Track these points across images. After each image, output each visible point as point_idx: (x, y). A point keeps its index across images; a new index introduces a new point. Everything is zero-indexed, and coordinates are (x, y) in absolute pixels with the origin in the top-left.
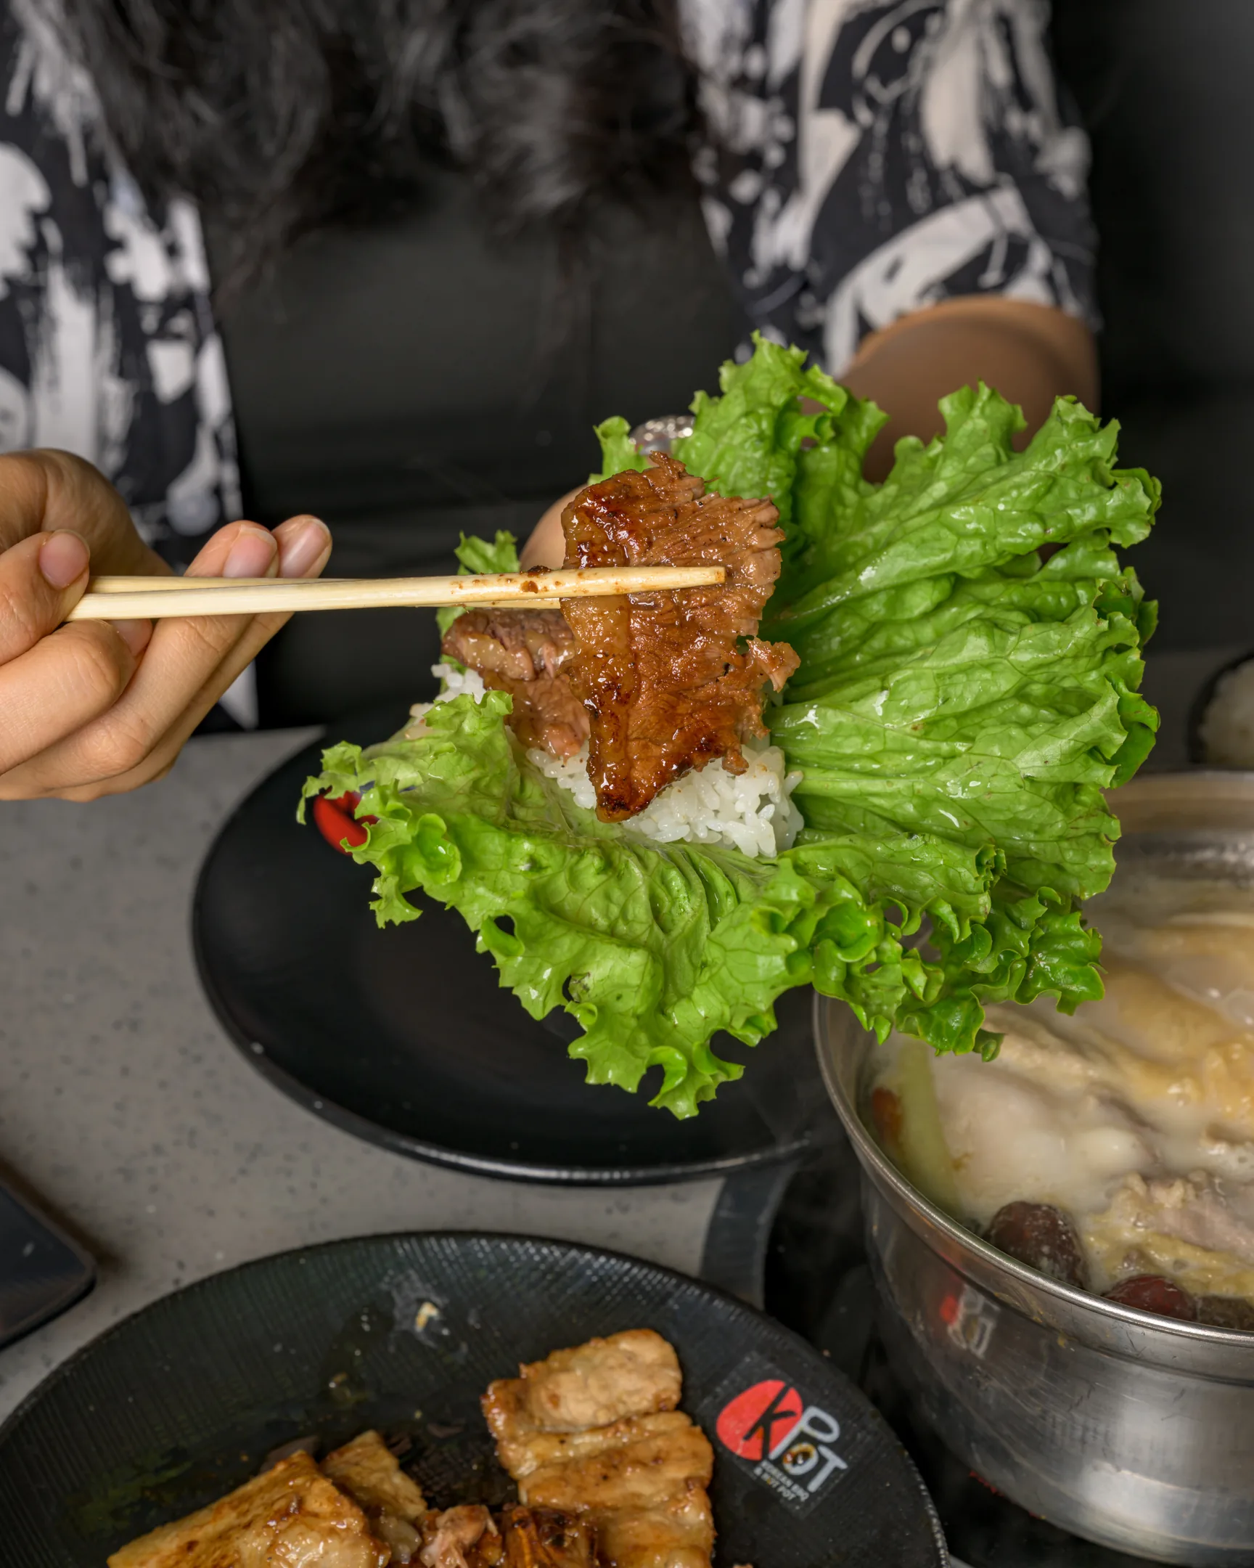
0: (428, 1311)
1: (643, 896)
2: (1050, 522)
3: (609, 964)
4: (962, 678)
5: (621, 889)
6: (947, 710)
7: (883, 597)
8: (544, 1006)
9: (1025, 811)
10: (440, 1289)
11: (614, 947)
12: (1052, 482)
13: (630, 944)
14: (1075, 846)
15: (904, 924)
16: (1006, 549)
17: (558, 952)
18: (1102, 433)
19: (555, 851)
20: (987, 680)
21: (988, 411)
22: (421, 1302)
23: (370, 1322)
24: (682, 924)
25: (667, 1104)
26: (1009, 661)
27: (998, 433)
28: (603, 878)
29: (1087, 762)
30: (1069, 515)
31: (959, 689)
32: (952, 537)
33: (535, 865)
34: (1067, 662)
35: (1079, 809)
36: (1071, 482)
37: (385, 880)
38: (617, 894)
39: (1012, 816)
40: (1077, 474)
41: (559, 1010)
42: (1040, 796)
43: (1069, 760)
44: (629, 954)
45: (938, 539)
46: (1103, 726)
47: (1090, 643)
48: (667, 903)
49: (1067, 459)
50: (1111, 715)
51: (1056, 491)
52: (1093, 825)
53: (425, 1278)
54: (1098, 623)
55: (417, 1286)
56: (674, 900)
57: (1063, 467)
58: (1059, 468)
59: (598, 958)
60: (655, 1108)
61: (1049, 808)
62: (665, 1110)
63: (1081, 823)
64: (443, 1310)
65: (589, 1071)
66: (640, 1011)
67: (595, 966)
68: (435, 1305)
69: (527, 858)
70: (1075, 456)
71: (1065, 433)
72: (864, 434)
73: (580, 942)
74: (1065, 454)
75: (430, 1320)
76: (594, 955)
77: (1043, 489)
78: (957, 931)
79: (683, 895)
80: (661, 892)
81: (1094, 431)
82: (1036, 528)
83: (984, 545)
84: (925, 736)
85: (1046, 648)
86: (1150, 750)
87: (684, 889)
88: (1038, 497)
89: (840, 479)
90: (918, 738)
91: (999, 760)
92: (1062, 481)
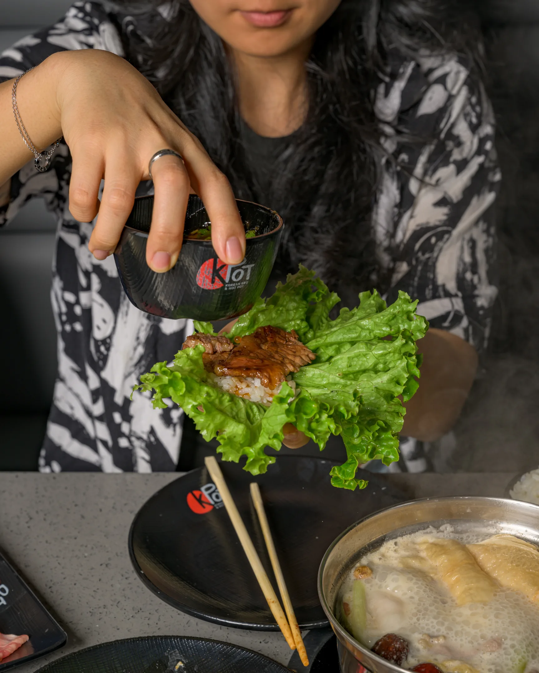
0: (180, 664)
1: (243, 411)
2: (393, 327)
3: (232, 427)
4: (356, 359)
5: (236, 408)
6: (350, 369)
7: (334, 347)
8: (210, 437)
9: (374, 399)
10: (186, 657)
11: (234, 421)
12: (394, 316)
13: (239, 422)
14: (390, 415)
15: (328, 411)
16: (377, 335)
17: (216, 420)
18: (412, 304)
19: (215, 391)
20: (364, 361)
21: (375, 299)
22: (178, 661)
23: (159, 666)
24: (257, 423)
25: (249, 470)
26: (372, 353)
27: (378, 305)
28: (230, 403)
29: (396, 384)
30: (399, 326)
31: (355, 363)
32: (360, 329)
33: (208, 394)
34: (391, 354)
35: (392, 403)
36: (400, 318)
37: (157, 394)
38: (235, 409)
39: (369, 401)
40: (403, 315)
41: (215, 438)
42: (379, 394)
43: (389, 382)
44: (239, 425)
45: (355, 329)
46: (401, 371)
47: (399, 348)
48: (252, 415)
49: (400, 310)
50: (404, 367)
51: (395, 320)
52: (397, 408)
53: (181, 653)
54: (402, 340)
55: (177, 654)
56: (254, 415)
57: (399, 312)
58: (397, 312)
59: (229, 425)
60: (245, 471)
61: (382, 399)
62: (249, 473)
63: (393, 406)
64: (185, 665)
65: (223, 456)
66: (242, 442)
67: (228, 428)
68: (183, 662)
69: (205, 392)
70: (403, 309)
71: (400, 302)
72: (331, 303)
73: (223, 418)
74: (400, 308)
75: (180, 667)
76: (227, 424)
77: (391, 318)
78: (346, 415)
79: (257, 414)
80: (250, 411)
81: (409, 303)
82: (388, 329)
83: (370, 333)
84: (343, 378)
85: (385, 349)
86: (417, 389)
87: (258, 412)
88: (389, 320)
89: (322, 315)
90: (340, 378)
91: (366, 382)
92: (398, 317)
